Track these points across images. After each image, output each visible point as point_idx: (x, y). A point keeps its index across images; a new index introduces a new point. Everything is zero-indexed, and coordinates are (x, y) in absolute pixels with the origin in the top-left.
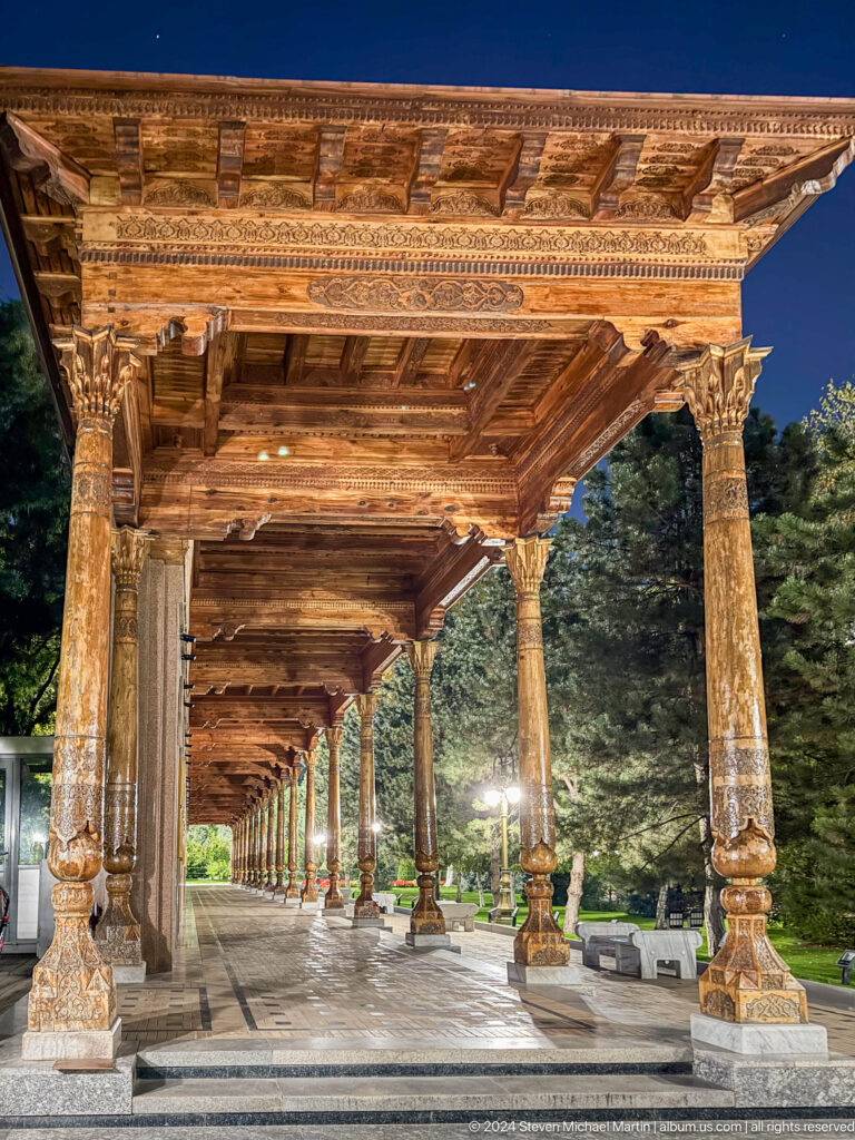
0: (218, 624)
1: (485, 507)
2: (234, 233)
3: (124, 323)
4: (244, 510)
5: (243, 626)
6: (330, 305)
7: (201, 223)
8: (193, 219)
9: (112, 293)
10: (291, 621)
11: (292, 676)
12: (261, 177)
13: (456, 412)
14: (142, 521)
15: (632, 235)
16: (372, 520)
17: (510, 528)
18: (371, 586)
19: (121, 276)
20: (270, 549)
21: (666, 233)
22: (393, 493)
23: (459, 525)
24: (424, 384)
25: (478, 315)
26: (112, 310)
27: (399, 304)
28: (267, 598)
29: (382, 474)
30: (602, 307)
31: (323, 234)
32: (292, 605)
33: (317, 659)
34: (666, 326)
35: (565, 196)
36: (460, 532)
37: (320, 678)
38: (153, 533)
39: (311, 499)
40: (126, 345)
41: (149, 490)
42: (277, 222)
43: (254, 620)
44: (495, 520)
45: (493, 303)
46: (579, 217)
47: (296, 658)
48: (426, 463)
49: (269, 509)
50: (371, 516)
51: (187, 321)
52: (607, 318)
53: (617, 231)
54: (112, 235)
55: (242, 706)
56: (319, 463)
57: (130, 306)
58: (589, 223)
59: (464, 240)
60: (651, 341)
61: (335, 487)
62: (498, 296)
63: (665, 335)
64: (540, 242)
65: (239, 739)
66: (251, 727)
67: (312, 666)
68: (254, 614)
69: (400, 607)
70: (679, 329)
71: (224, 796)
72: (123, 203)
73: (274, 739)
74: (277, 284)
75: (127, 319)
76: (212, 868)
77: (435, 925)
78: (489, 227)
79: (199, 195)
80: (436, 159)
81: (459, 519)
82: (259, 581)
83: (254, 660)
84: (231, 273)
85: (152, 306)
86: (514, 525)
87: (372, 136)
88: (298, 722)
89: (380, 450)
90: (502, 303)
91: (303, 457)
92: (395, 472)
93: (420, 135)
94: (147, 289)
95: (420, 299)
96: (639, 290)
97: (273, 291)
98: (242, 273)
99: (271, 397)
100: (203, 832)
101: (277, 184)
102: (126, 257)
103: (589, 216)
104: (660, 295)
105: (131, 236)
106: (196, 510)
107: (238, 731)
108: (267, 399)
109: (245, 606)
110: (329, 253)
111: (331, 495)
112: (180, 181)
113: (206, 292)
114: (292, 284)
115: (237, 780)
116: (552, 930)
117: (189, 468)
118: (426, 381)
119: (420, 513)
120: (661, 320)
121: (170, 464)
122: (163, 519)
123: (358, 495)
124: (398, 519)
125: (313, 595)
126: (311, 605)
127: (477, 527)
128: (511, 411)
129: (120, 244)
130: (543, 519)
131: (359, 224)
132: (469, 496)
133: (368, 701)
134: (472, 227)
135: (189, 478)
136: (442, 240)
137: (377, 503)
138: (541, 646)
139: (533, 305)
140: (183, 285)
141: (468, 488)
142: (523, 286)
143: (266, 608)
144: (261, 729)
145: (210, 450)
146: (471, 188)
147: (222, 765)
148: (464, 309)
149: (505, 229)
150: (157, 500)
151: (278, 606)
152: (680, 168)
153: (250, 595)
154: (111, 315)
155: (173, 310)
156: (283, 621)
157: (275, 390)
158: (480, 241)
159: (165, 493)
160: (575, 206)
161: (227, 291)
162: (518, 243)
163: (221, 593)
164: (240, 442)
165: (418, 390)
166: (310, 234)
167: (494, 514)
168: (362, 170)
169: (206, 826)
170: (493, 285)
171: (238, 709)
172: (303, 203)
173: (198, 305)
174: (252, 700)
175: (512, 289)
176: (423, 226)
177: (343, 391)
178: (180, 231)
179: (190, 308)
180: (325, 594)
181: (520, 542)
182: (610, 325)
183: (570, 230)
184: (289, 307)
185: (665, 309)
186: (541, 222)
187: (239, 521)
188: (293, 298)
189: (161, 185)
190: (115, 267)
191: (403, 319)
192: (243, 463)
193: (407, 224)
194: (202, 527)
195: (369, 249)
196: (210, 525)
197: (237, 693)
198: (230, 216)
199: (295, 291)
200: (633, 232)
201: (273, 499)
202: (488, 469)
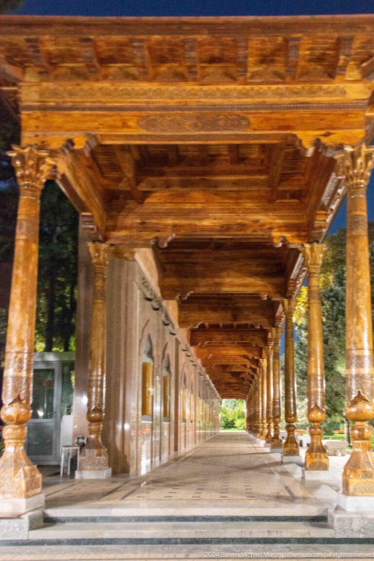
0: (178, 291)
1: (288, 228)
2: (99, 94)
3: (43, 142)
4: (159, 232)
5: (192, 292)
6: (148, 130)
7: (82, 89)
8: (78, 88)
9: (37, 127)
10: (217, 289)
11: (235, 318)
12: (112, 65)
13: (263, 177)
14: (105, 239)
15: (307, 88)
16: (230, 235)
17: (303, 238)
18: (259, 269)
19: (42, 118)
20: (196, 251)
21: (325, 86)
22: (239, 221)
23: (275, 237)
24: (245, 164)
25: (226, 133)
26: (37, 136)
27: (184, 128)
28: (204, 277)
29: (232, 211)
30: (291, 126)
31: (145, 93)
32: (217, 280)
33: (247, 309)
34: (325, 135)
35: (272, 68)
36: (275, 241)
37: (250, 319)
38: (112, 245)
39: (195, 225)
40: (44, 154)
41: (110, 223)
42: (121, 88)
43: (197, 289)
44: (294, 234)
45: (233, 126)
46: (279, 80)
47: (237, 308)
48: (256, 204)
49: (173, 231)
50: (227, 233)
51: (75, 140)
52: (294, 132)
53: (299, 86)
54: (36, 97)
55: (218, 334)
56: (199, 206)
57: (46, 133)
58: (284, 83)
59: (218, 94)
60: (317, 143)
61: (207, 218)
62: (236, 123)
63: (324, 140)
64: (259, 94)
65: (224, 352)
66: (230, 346)
67: (245, 313)
68: (197, 285)
69: (276, 280)
70: (331, 137)
71: (233, 383)
72: (42, 81)
73: (244, 352)
74: (121, 120)
75: (45, 140)
76: (238, 423)
77: (294, 451)
78: (232, 87)
79: (80, 75)
80: (193, 54)
81: (275, 234)
82: (198, 268)
83: (214, 310)
84: (98, 115)
85: (57, 133)
86: (305, 236)
87: (159, 43)
88: (249, 343)
89: (231, 198)
90: (239, 126)
91: (190, 203)
92: (240, 209)
93: (184, 42)
94: (54, 125)
95: (195, 126)
96: (311, 117)
97: (119, 124)
98: (103, 115)
99: (164, 173)
100: (234, 403)
101: (120, 68)
102: (44, 108)
103: (283, 78)
104: (322, 120)
105: (47, 97)
106: (134, 233)
107: (223, 348)
108: (162, 174)
109: (191, 281)
110: (148, 103)
111: (206, 223)
112: (72, 69)
113: (84, 126)
114: (130, 120)
115: (236, 375)
116: (320, 452)
117: (131, 211)
118: (246, 162)
119: (254, 231)
120: (323, 132)
121: (120, 209)
122: (117, 238)
123: (222, 222)
124: (243, 235)
125: (228, 275)
126: (228, 280)
127: (284, 237)
128: (292, 176)
129: (41, 102)
130: (315, 233)
131: (164, 88)
132: (280, 221)
133: (277, 332)
134: (222, 87)
135: (131, 216)
136: (207, 95)
137: (230, 226)
138: (319, 301)
139: (254, 126)
140: (73, 122)
141: (280, 217)
142: (249, 116)
143: (203, 282)
144: (236, 347)
145: (140, 201)
146: (222, 67)
147: (224, 367)
148: (218, 130)
149: (240, 87)
150: (115, 228)
151: (210, 281)
152: (328, 52)
153: (195, 275)
154: (36, 138)
155: (68, 135)
156: (213, 289)
157: (165, 169)
158: (226, 95)
159: (119, 224)
160: (277, 74)
161: (96, 124)
162: (246, 95)
163: (179, 274)
164: (156, 196)
165: (242, 167)
166: (138, 94)
167: (294, 231)
168: (163, 60)
169: (235, 400)
170: (234, 117)
171: (217, 336)
172: (135, 78)
173: (82, 132)
174: (224, 331)
175: (243, 118)
176: (197, 88)
177: (202, 168)
178: (71, 94)
179: (76, 134)
180: (235, 274)
181: (307, 246)
182: (295, 136)
183: (274, 87)
184: (128, 131)
185: (325, 127)
186: (258, 84)
187: (156, 238)
188: (129, 127)
189: (61, 71)
190: (38, 113)
191: (189, 136)
192: (159, 207)
193: (189, 87)
194: (137, 242)
195: (169, 101)
196: (142, 240)
197: (215, 327)
198: (97, 85)
199: (131, 123)
200: (307, 86)
201: (175, 226)
202: (290, 207)
